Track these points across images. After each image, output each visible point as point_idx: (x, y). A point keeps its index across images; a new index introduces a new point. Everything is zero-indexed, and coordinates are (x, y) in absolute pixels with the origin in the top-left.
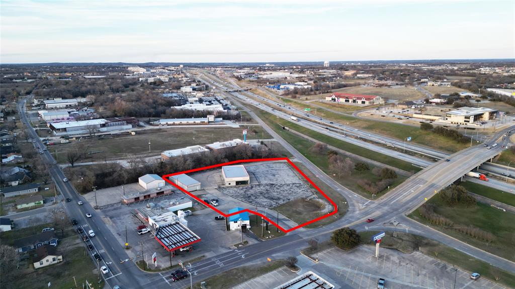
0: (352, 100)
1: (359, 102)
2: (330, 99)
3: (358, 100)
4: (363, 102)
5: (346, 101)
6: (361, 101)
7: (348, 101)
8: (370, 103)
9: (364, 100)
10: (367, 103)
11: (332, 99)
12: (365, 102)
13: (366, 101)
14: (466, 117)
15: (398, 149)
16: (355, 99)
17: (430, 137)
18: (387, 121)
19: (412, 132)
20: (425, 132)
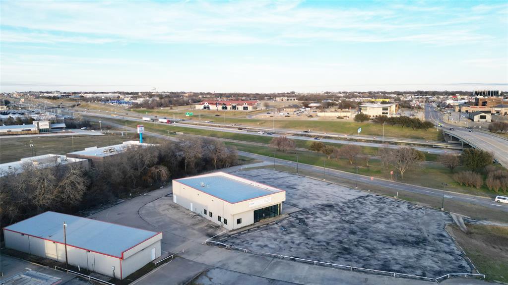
0: (231, 106)
1: (241, 108)
2: (202, 107)
3: (238, 106)
4: (245, 108)
5: (223, 108)
6: (243, 106)
8: (254, 108)
9: (246, 106)
10: (250, 108)
11: (205, 107)
12: (247, 108)
13: (249, 107)
14: (384, 109)
15: (367, 141)
16: (234, 105)
17: (375, 128)
18: (298, 120)
19: (347, 126)
20: (362, 125)
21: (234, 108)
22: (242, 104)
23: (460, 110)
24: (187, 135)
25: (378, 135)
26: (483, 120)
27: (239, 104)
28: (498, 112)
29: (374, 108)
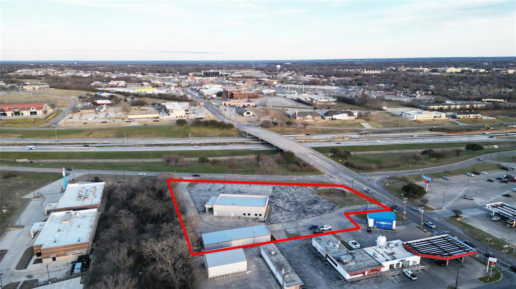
0: (12, 112)
3: (22, 112)
4: (33, 113)
6: (29, 111)
7: (5, 114)
9: (34, 110)
14: (186, 111)
15: (206, 144)
16: (16, 110)
17: (195, 130)
18: (120, 126)
19: (173, 130)
20: (183, 127)
21: (17, 113)
22: (28, 109)
23: (225, 104)
24: (34, 161)
25: (202, 136)
26: (249, 115)
27: (23, 109)
28: (249, 105)
29: (178, 110)
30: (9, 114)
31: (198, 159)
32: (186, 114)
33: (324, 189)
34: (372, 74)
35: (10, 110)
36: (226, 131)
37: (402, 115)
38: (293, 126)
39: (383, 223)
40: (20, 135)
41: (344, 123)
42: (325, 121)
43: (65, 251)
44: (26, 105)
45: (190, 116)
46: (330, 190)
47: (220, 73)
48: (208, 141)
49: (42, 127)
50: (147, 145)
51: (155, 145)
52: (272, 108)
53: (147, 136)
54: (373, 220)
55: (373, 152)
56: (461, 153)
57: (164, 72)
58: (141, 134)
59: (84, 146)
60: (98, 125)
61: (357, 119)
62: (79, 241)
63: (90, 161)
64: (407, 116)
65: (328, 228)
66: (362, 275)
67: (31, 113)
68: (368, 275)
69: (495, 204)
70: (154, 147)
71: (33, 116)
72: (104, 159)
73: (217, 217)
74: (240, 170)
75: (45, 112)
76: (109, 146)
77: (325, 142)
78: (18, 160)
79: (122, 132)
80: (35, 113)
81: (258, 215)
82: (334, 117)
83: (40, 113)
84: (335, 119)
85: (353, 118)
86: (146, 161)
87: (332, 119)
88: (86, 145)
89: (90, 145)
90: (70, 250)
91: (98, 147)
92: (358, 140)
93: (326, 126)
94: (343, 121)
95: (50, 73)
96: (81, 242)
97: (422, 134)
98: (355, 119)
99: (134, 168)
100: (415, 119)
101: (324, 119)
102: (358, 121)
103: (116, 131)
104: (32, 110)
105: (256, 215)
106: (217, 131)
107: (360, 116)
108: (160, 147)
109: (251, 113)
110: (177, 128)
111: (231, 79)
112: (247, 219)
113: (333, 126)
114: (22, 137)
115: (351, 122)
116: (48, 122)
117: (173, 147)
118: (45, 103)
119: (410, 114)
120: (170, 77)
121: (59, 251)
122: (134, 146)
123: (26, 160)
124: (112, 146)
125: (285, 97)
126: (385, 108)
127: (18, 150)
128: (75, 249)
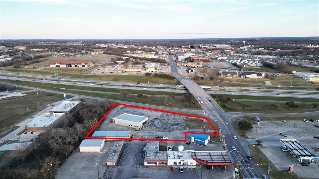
0: (74, 65)
1: (80, 66)
2: (55, 66)
3: (78, 65)
4: (83, 66)
5: (69, 66)
6: (81, 65)
7: (71, 66)
9: (84, 65)
11: (57, 66)
13: (85, 65)
14: (155, 68)
15: (153, 88)
16: (76, 64)
17: (154, 79)
18: (118, 75)
19: (142, 78)
20: (148, 77)
21: (76, 66)
22: (81, 64)
23: (184, 65)
24: (67, 89)
25: (156, 83)
26: (192, 72)
27: (79, 64)
28: (197, 66)
29: (151, 68)
30: (73, 66)
31: (137, 95)
32: (155, 70)
33: (192, 118)
34: (311, 48)
35: (73, 64)
36: (171, 81)
37: (303, 77)
38: (214, 80)
39: (199, 140)
40: (71, 76)
41: (253, 80)
42: (240, 78)
43: (36, 130)
44: (80, 62)
45: (157, 71)
46: (196, 119)
47: (200, 46)
48: (157, 86)
49: (83, 73)
50: (122, 86)
51: (126, 86)
52: (213, 68)
53: (128, 81)
54: (193, 137)
55: (255, 101)
56: (318, 106)
57: (169, 46)
58: (125, 80)
59: (93, 84)
60: (108, 74)
61: (264, 78)
62: (44, 126)
63: (91, 91)
64: (306, 78)
65: (166, 139)
66: (155, 164)
67: (82, 66)
68: (159, 165)
69: (290, 140)
70: (126, 87)
71: (83, 68)
72: (97, 91)
73: (116, 125)
74: (157, 103)
75: (89, 66)
76: (104, 85)
77: (228, 91)
78: (61, 89)
79: (116, 78)
80: (84, 66)
81: (136, 126)
82: (247, 76)
83: (86, 66)
84: (248, 78)
85: (261, 77)
86: (116, 94)
87: (246, 77)
88: (94, 83)
89: (96, 84)
90: (39, 130)
91: (99, 85)
92: (252, 92)
93: (238, 82)
94: (253, 79)
95: (110, 46)
96: (45, 127)
97: (308, 91)
98: (263, 78)
99: (105, 97)
100: (310, 81)
101: (240, 77)
102: (264, 79)
103: (114, 77)
104: (83, 65)
105: (135, 126)
106: (166, 81)
107: (267, 77)
108: (128, 87)
109: (194, 71)
110: (145, 78)
111: (205, 50)
112: (130, 128)
113: (244, 82)
114: (71, 78)
115: (258, 80)
116: (87, 71)
117: (135, 88)
118: (89, 61)
119: (307, 77)
120: (170, 49)
121: (34, 130)
122: (116, 86)
123: (64, 89)
124: (106, 85)
125: (229, 62)
126: (294, 72)
127: (63, 84)
128: (40, 130)
